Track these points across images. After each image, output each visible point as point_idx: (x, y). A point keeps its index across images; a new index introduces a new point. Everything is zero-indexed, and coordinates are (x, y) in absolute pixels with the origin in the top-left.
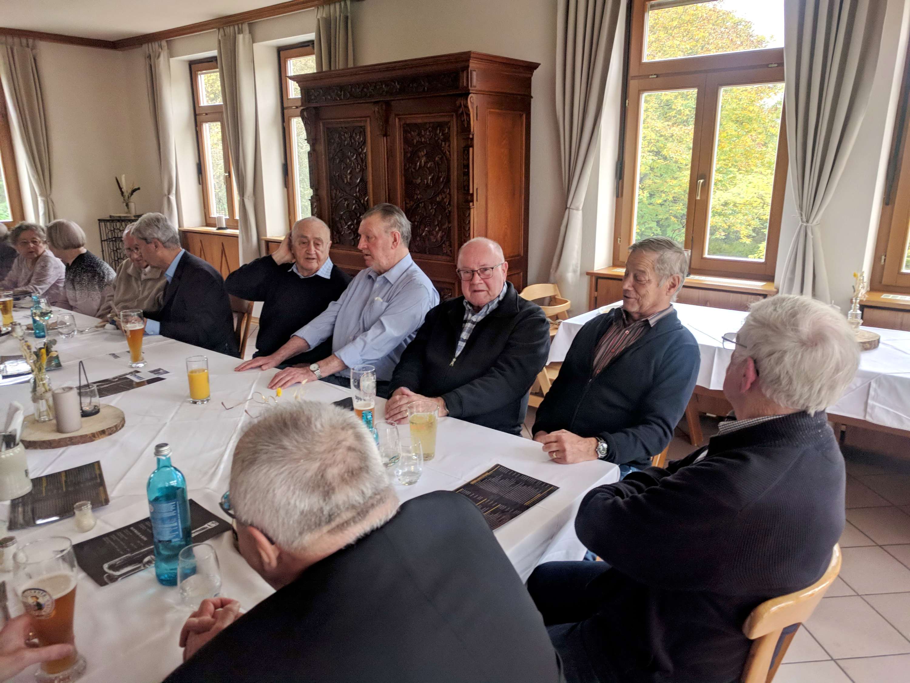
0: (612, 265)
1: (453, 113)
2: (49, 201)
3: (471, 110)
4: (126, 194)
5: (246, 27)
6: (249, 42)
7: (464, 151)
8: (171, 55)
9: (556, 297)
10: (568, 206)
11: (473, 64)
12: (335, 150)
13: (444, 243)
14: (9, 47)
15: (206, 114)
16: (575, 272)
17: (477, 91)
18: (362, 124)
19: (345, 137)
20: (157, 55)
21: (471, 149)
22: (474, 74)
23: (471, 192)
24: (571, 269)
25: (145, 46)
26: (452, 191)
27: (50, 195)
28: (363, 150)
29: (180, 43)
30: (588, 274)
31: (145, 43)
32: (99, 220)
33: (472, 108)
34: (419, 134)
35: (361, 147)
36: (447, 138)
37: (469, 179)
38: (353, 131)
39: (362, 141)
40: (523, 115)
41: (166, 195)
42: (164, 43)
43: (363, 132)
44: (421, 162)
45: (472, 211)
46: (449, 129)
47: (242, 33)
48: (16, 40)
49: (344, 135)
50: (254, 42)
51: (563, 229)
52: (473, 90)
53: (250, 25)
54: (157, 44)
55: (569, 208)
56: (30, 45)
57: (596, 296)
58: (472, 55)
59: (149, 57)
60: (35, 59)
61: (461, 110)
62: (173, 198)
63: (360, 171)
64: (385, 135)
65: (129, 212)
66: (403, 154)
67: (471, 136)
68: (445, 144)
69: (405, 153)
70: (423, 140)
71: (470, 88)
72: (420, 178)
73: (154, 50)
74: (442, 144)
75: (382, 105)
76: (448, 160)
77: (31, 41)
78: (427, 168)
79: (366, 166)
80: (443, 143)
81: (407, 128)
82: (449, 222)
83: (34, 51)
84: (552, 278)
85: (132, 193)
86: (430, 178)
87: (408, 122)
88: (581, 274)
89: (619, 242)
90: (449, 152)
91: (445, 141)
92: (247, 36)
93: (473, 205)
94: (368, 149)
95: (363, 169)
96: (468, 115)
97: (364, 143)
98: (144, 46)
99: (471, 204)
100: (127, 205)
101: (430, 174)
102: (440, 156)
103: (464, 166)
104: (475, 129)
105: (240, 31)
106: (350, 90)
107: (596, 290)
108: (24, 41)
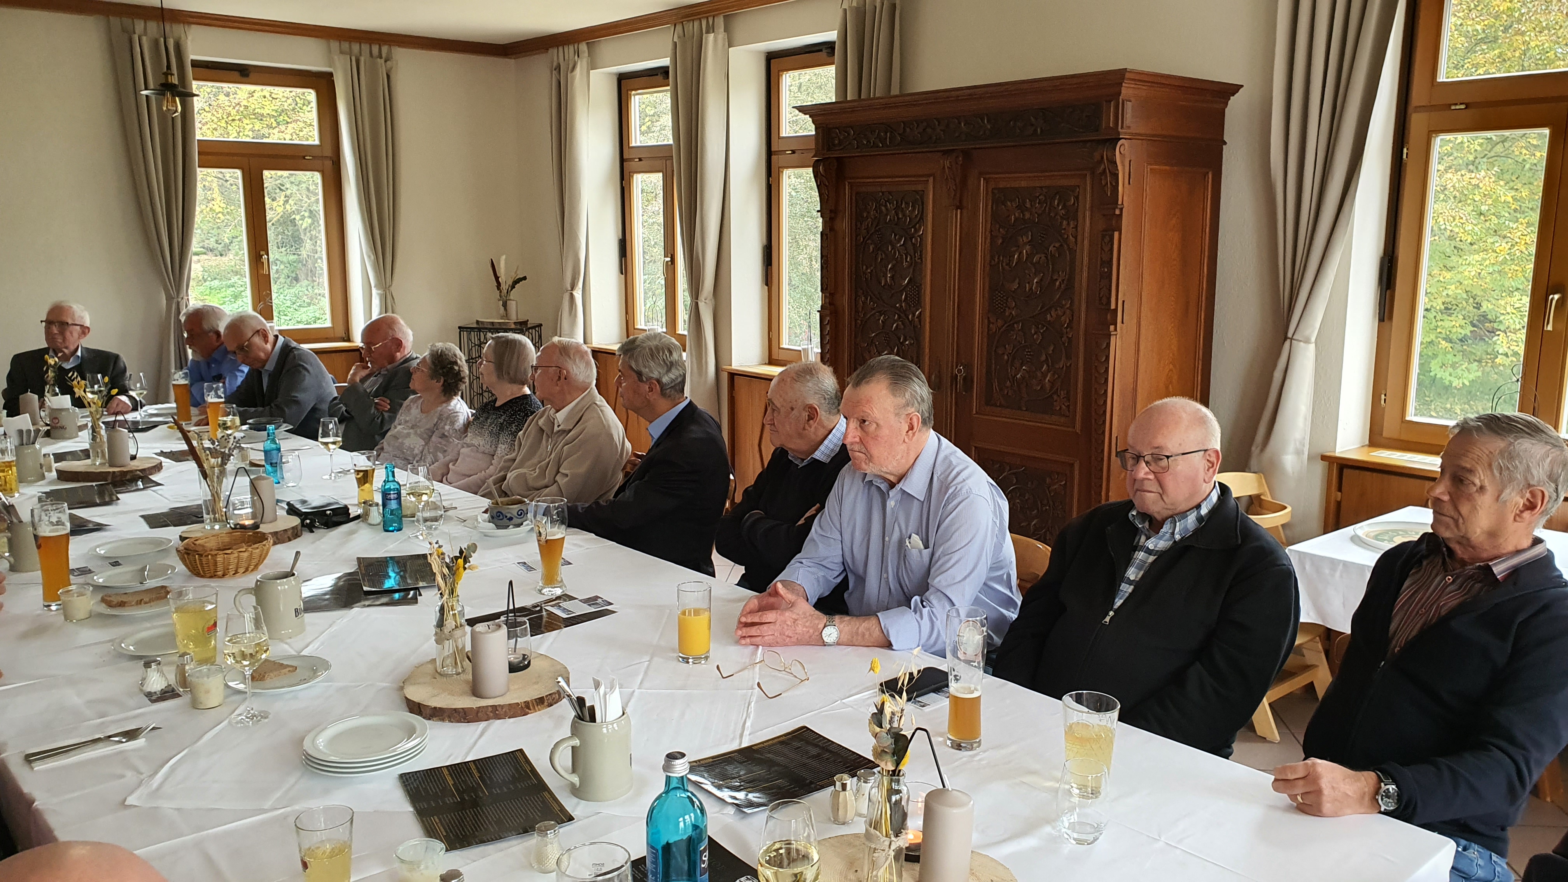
0: (1367, 442)
1: (1085, 172)
2: (389, 297)
3: (1120, 167)
4: (504, 287)
5: (720, 21)
6: (724, 45)
7: (1103, 237)
8: (593, 66)
9: (1262, 497)
10: (1290, 335)
11: (1127, 90)
12: (867, 229)
13: (1056, 392)
14: (353, 59)
15: (640, 160)
16: (1298, 453)
17: (1132, 134)
18: (919, 187)
19: (887, 209)
20: (571, 66)
21: (1116, 234)
22: (1129, 106)
23: (1113, 307)
24: (1291, 448)
25: (553, 51)
26: (1076, 303)
27: (390, 286)
28: (916, 231)
29: (608, 47)
30: (1324, 458)
31: (552, 47)
32: (460, 328)
33: (1123, 165)
34: (1021, 207)
35: (914, 227)
36: (1072, 215)
37: (1110, 286)
38: (903, 198)
39: (916, 216)
40: (1208, 173)
41: (567, 290)
42: (583, 47)
43: (919, 200)
44: (1021, 253)
45: (1113, 339)
46: (1077, 198)
47: (713, 32)
48: (365, 47)
49: (886, 206)
50: (730, 45)
51: (1278, 375)
52: (1125, 133)
53: (727, 18)
54: (571, 47)
55: (1291, 339)
56: (384, 55)
57: (1339, 499)
58: (1127, 75)
59: (558, 67)
60: (388, 77)
61: (1102, 167)
62: (578, 294)
63: (909, 267)
64: (960, 207)
65: (507, 315)
66: (988, 241)
67: (1117, 212)
68: (1068, 224)
69: (993, 238)
70: (1027, 216)
71: (1120, 130)
72: (1017, 281)
73: (566, 57)
74: (1061, 223)
75: (957, 157)
76: (1073, 252)
77: (385, 49)
78: (1032, 263)
79: (921, 258)
80: (1065, 222)
81: (999, 197)
82: (1068, 357)
83: (388, 63)
84: (1254, 462)
85: (513, 287)
86: (1035, 281)
87: (1002, 185)
88: (1310, 458)
89: (1383, 402)
90: (1076, 238)
91: (1067, 219)
92: (721, 35)
93: (1116, 330)
94: (928, 230)
95: (916, 262)
96: (1116, 176)
97: (922, 218)
98: (550, 51)
99: (1112, 328)
100: (505, 305)
101: (1036, 275)
102: (1057, 245)
103: (1103, 263)
104: (1125, 198)
105: (711, 29)
106: (901, 131)
107: (1340, 489)
108: (375, 49)
